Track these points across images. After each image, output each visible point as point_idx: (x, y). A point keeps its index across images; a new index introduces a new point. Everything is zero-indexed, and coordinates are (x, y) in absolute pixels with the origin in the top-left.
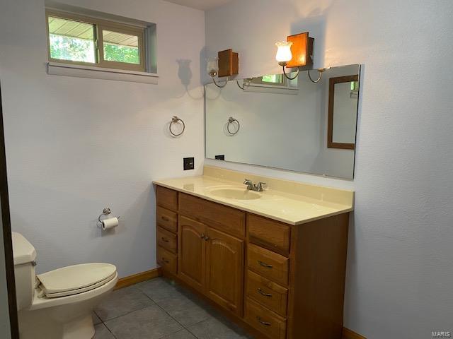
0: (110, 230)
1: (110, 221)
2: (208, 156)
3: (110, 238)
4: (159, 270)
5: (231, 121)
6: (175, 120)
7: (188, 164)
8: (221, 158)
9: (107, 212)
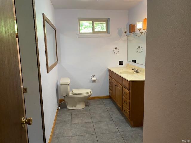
0: (94, 81)
1: (94, 79)
2: (128, 60)
3: (94, 83)
4: (110, 96)
5: (139, 47)
6: (116, 48)
7: (121, 63)
8: (134, 61)
9: (94, 76)
